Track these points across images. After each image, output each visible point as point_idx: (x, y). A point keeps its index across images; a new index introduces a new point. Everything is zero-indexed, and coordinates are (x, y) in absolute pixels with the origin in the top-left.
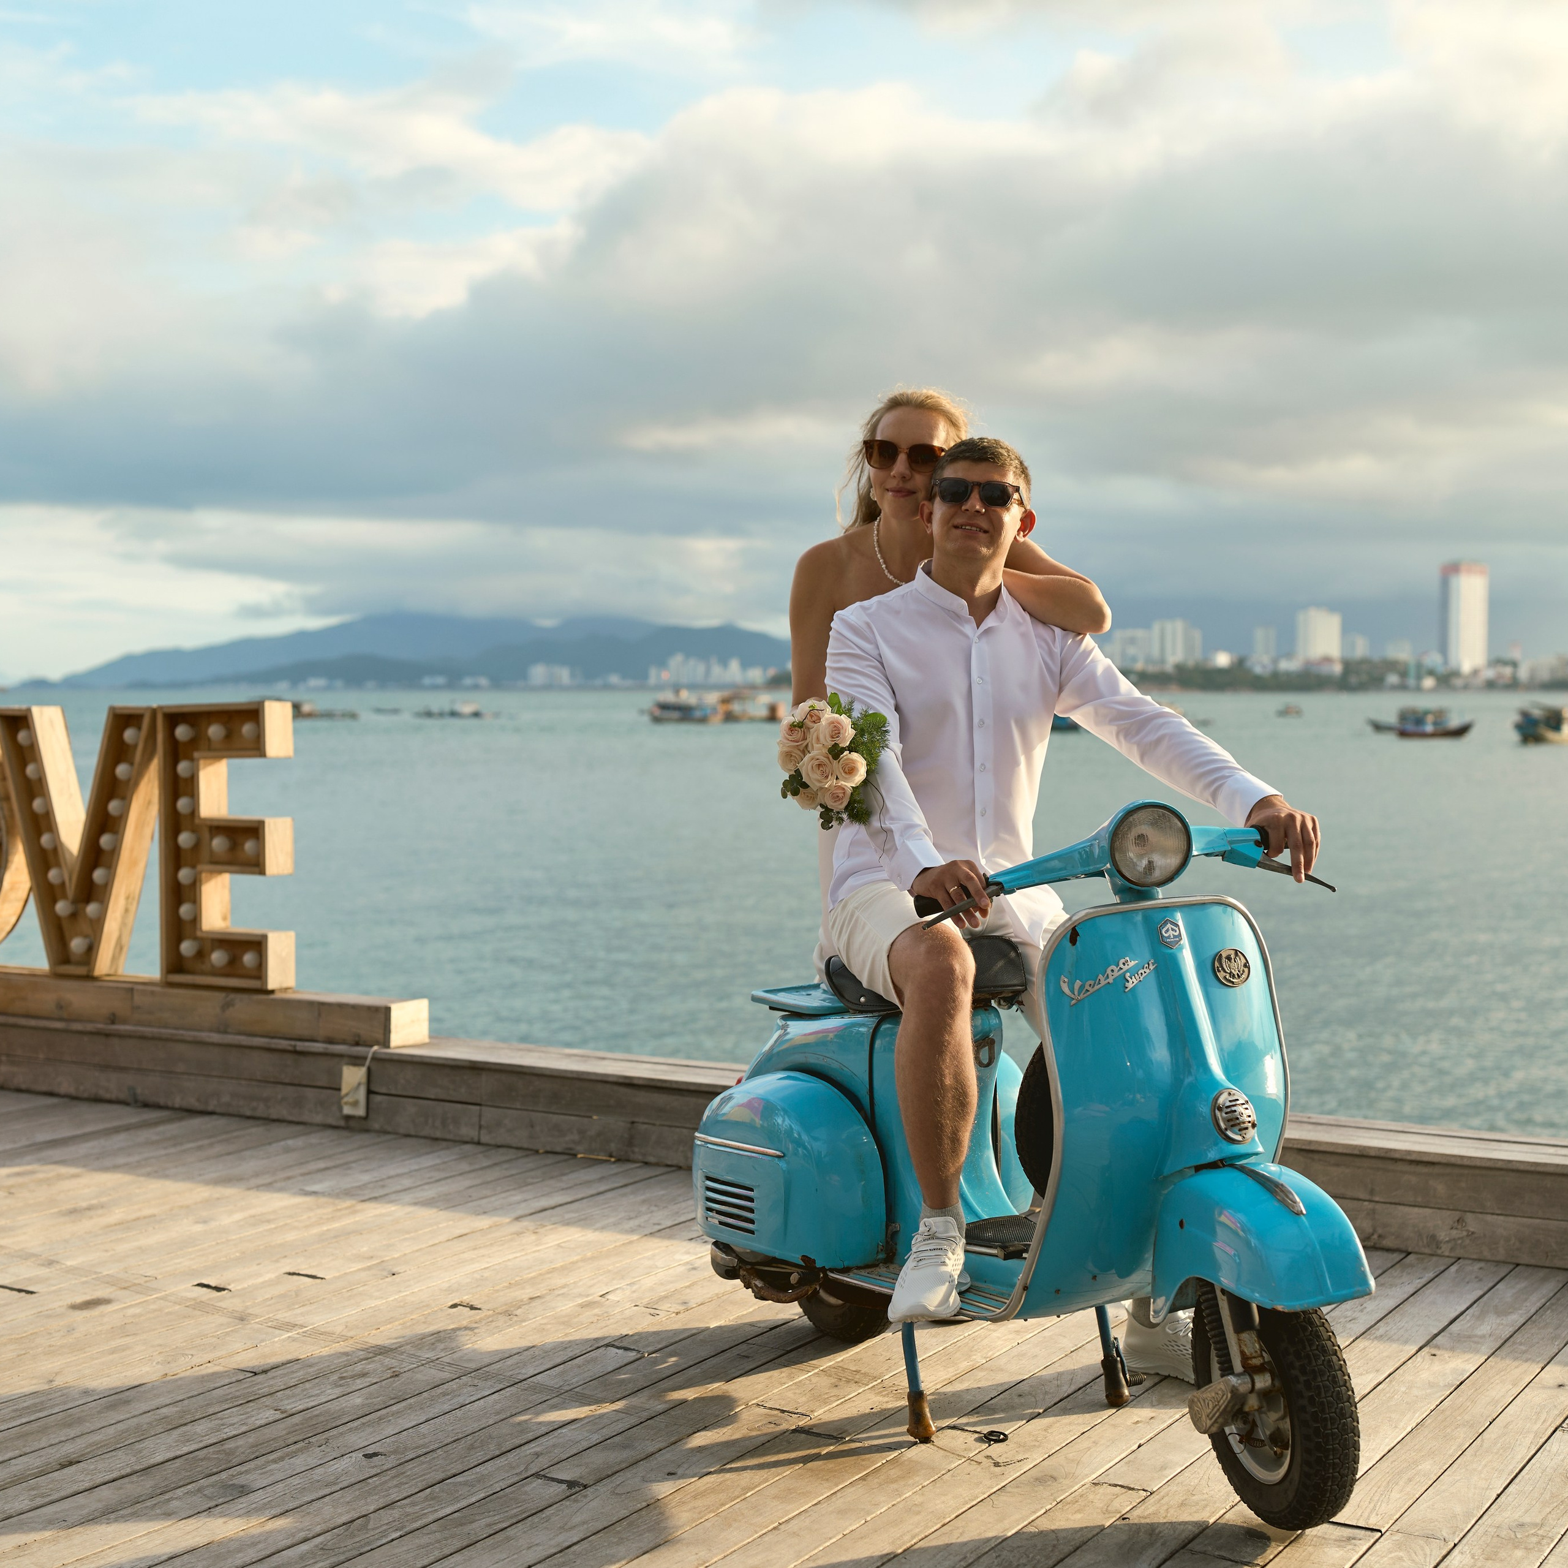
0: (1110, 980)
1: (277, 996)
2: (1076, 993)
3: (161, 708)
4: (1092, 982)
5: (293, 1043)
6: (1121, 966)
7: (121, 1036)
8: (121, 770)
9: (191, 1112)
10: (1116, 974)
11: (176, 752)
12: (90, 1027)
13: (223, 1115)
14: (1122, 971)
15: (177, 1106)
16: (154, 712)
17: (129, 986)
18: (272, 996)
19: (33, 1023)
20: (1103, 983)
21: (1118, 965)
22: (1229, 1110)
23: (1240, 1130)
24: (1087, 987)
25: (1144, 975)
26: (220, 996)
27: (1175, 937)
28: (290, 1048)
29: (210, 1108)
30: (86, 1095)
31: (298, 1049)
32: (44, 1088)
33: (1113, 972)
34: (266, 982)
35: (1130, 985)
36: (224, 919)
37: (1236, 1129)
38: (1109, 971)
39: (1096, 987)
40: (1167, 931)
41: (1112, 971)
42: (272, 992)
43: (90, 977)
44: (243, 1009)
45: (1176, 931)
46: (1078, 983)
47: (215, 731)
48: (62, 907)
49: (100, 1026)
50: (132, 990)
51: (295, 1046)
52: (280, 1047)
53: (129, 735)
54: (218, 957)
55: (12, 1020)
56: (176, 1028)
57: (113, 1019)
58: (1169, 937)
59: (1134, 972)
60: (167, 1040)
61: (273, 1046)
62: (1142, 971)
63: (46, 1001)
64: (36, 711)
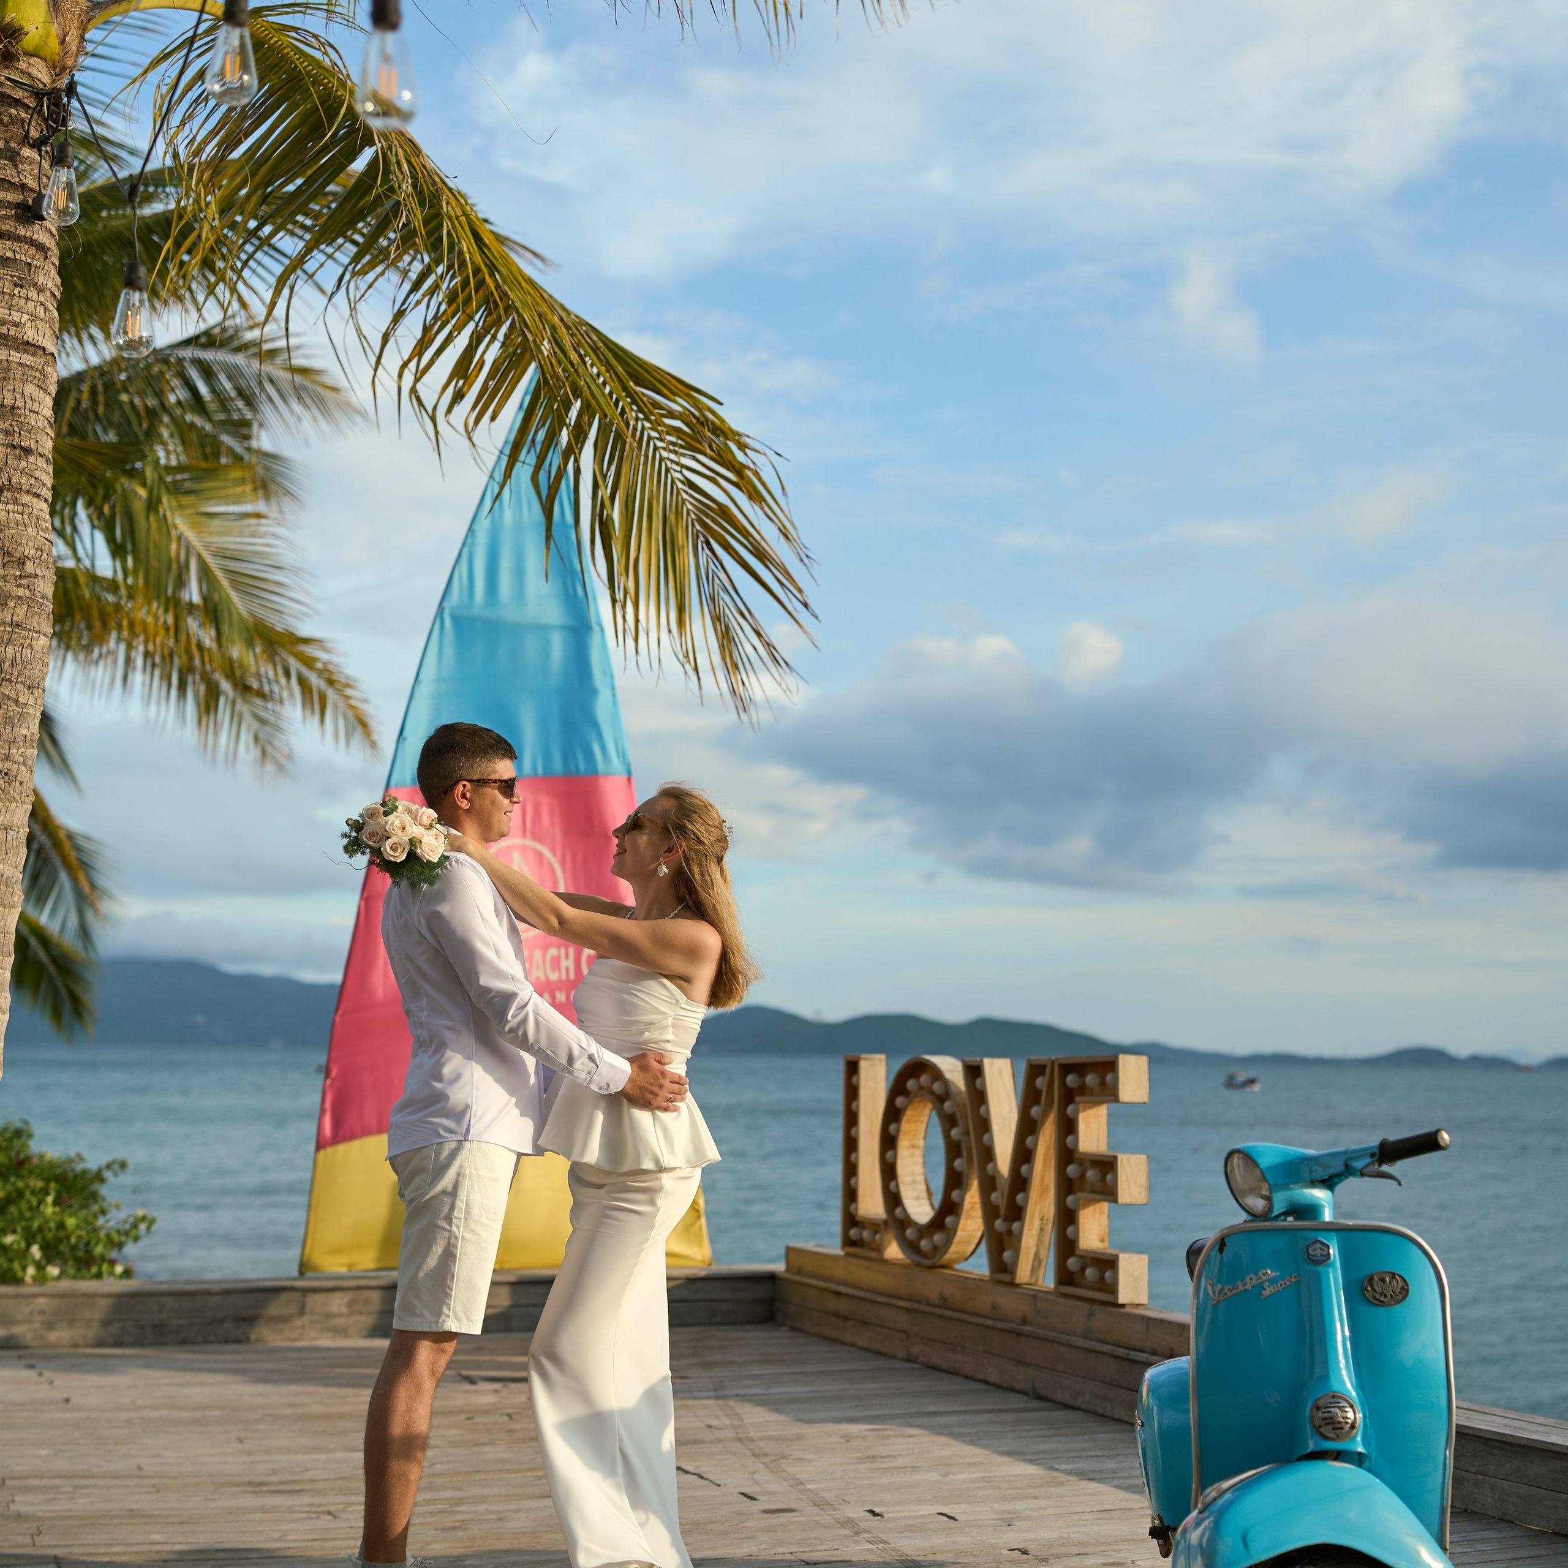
0: (1249, 1287)
1: (1129, 1310)
2: (1217, 1294)
3: (1057, 1059)
4: (1230, 1287)
5: (1127, 1351)
6: (1261, 1275)
7: (1029, 1336)
8: (1035, 1111)
9: (1066, 1406)
10: (1254, 1282)
11: (1069, 1096)
12: (1006, 1326)
13: (1085, 1411)
14: (1260, 1281)
15: (1058, 1400)
16: (1053, 1062)
17: (1034, 1293)
18: (1122, 1310)
19: (974, 1319)
20: (1241, 1288)
21: (1256, 1274)
22: (1326, 1410)
23: (1334, 1429)
24: (1226, 1291)
25: (1284, 1286)
26: (1086, 1306)
27: (1322, 1255)
28: (1124, 1356)
29: (1078, 1405)
30: (1005, 1385)
31: (1130, 1357)
32: (981, 1376)
33: (1251, 1281)
34: (1116, 1297)
35: (1266, 1293)
36: (1102, 1241)
37: (1330, 1427)
38: (1247, 1279)
39: (1234, 1292)
40: (1315, 1250)
41: (1251, 1279)
42: (1123, 1306)
43: (1012, 1284)
44: (1102, 1319)
45: (1324, 1251)
46: (1219, 1286)
47: (1090, 1079)
48: (999, 1224)
49: (1014, 1326)
50: (1035, 1296)
51: (1127, 1354)
52: (1118, 1354)
53: (1040, 1082)
54: (1089, 1272)
55: (963, 1316)
56: (1060, 1332)
57: (1024, 1321)
58: (1315, 1256)
59: (1273, 1281)
60: (1053, 1341)
61: (1114, 1353)
62: (1282, 1282)
63: (984, 1302)
64: (987, 1062)
